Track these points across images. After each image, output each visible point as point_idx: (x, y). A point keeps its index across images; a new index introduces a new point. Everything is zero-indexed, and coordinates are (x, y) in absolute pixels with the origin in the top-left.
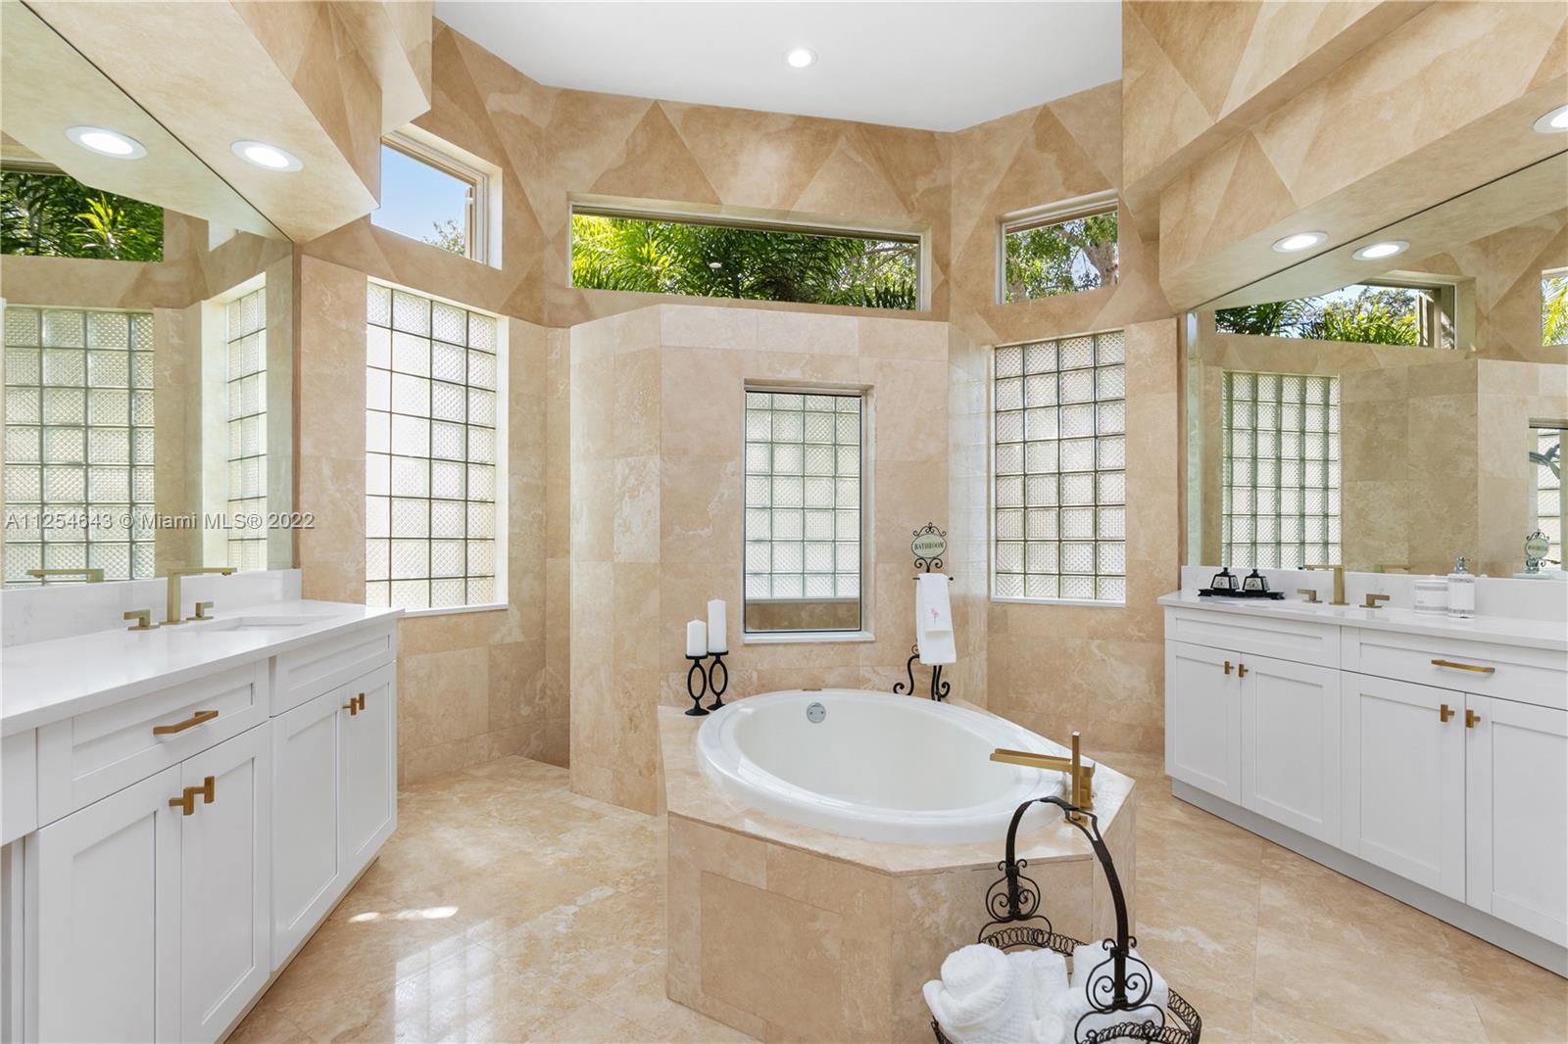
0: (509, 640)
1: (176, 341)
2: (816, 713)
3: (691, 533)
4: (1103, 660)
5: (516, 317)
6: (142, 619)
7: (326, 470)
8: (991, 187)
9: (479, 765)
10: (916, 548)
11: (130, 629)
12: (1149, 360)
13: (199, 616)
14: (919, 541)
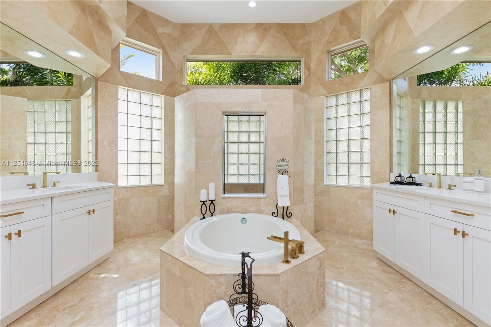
0: (164, 194)
1: (76, 108)
2: (244, 221)
3: (205, 161)
4: (363, 207)
5: (167, 95)
6: (33, 186)
7: (106, 144)
8: (324, 41)
9: (154, 232)
10: (278, 166)
11: (30, 189)
12: (379, 98)
13: (54, 185)
14: (279, 164)
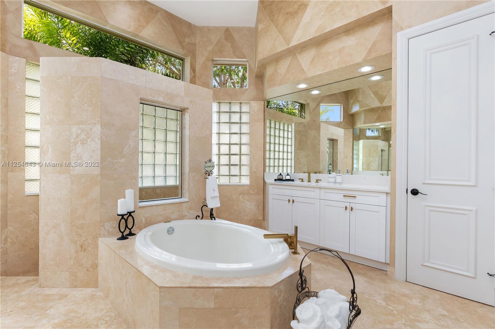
2: (171, 231)
3: (115, 161)
4: (243, 201)
8: (210, 48)
10: (206, 167)
12: (257, 112)
14: (206, 165)
